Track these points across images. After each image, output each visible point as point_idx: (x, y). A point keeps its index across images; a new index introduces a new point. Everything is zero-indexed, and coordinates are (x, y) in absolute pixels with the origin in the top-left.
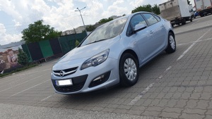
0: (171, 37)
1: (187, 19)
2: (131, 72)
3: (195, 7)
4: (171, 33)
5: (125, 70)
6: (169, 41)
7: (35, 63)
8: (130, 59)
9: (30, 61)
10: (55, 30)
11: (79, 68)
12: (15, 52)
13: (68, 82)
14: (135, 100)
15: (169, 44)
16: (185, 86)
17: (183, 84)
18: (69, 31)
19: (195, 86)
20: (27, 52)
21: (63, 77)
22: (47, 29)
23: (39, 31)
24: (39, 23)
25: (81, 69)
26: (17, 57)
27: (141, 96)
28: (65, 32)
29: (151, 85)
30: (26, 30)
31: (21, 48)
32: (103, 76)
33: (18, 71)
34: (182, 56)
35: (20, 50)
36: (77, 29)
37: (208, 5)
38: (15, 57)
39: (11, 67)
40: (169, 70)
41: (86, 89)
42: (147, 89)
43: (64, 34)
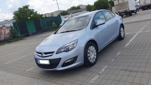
0: (122, 29)
1: (133, 11)
2: (92, 56)
3: (139, 2)
4: (122, 26)
5: (88, 55)
6: (120, 31)
7: (22, 37)
8: (92, 47)
9: (18, 35)
10: (38, 13)
11: (55, 53)
12: (7, 28)
13: (47, 62)
14: (94, 79)
15: (120, 34)
16: (130, 71)
17: (129, 69)
18: (48, 14)
19: (137, 72)
20: (17, 29)
21: (43, 58)
22: (32, 12)
23: (26, 13)
24: (26, 7)
25: (57, 54)
26: (9, 32)
27: (98, 76)
28: (45, 14)
29: (106, 67)
30: (16, 12)
31: (12, 25)
32: (72, 60)
33: (10, 42)
34: (128, 44)
35: (11, 27)
36: (54, 13)
37: (148, 2)
38: (8, 31)
39: (5, 39)
40: (119, 55)
41: (59, 68)
42: (103, 70)
43: (44, 16)
